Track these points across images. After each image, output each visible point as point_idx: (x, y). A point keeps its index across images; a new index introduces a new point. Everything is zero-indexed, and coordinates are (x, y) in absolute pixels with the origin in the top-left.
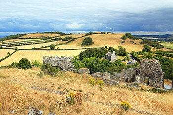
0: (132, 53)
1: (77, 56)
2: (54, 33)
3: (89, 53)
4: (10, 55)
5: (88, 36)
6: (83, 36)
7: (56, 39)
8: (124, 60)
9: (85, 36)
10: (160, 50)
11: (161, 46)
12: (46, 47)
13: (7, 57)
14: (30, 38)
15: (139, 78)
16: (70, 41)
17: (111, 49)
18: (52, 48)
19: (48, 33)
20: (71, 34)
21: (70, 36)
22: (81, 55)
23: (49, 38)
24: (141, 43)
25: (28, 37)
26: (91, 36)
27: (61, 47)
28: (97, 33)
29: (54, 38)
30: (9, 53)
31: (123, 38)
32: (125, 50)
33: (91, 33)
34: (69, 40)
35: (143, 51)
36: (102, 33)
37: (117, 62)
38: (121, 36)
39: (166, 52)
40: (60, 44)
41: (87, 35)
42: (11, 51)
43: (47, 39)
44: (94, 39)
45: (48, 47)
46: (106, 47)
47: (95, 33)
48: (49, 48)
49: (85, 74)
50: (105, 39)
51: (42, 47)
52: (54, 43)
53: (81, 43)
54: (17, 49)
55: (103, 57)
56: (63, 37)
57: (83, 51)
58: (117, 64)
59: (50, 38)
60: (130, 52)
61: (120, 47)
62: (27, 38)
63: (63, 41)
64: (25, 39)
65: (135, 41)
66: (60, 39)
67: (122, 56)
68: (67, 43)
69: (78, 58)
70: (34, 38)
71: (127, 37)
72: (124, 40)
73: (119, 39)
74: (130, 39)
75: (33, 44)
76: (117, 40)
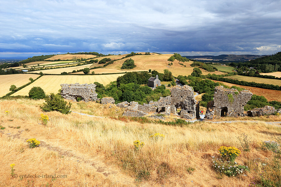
0: (179, 78)
1: (114, 82)
2: (90, 54)
3: (127, 78)
4: (32, 81)
5: (129, 58)
6: (123, 58)
7: (92, 62)
8: (169, 86)
9: (126, 57)
10: (213, 73)
11: (214, 68)
12: (78, 71)
13: (29, 84)
14: (59, 60)
15: (169, 108)
16: (108, 64)
17: (155, 73)
18: (86, 72)
19: (82, 54)
20: (109, 55)
21: (107, 57)
22: (119, 80)
23: (82, 60)
24: (192, 65)
25: (57, 59)
26: (132, 58)
27: (96, 71)
28: (141, 54)
29: (89, 60)
30: (31, 79)
31: (170, 60)
32: (170, 74)
33: (133, 55)
34: (107, 62)
35: (193, 74)
36: (146, 54)
37: (159, 88)
38: (169, 58)
39: (219, 76)
40: (95, 68)
41: (129, 56)
42: (34, 77)
43: (80, 62)
44: (137, 61)
45: (81, 71)
46: (150, 71)
47: (138, 54)
48: (82, 73)
49: (109, 104)
50: (149, 62)
51: (74, 72)
52: (88, 66)
53: (121, 65)
54: (42, 74)
55: (145, 82)
56: (100, 59)
57: (121, 75)
58: (160, 90)
59: (85, 60)
60: (177, 76)
61: (165, 71)
62: (55, 61)
63: (99, 63)
64: (52, 61)
65: (185, 63)
66: (96, 62)
67: (168, 81)
68: (104, 66)
69: (116, 84)
70: (64, 60)
71: (176, 59)
72: (172, 62)
73: (165, 61)
74: (179, 61)
75: (63, 67)
76: (164, 62)
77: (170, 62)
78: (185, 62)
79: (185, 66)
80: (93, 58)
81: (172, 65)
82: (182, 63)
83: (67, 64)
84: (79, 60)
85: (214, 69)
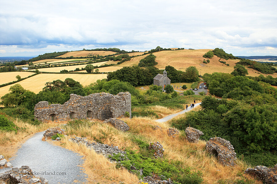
2: (109, 50)
6: (145, 54)
7: (106, 59)
9: (149, 53)
14: (71, 58)
18: (89, 70)
25: (70, 56)
28: (169, 50)
30: (18, 77)
31: (207, 56)
33: (158, 50)
34: (123, 59)
35: (234, 74)
38: (204, 54)
41: (153, 51)
54: (38, 73)
59: (101, 57)
62: (67, 58)
64: (64, 59)
68: (118, 64)
70: (77, 58)
71: (216, 55)
72: (209, 59)
73: (200, 58)
74: (219, 58)
75: (70, 65)
76: (197, 59)
77: (206, 59)
78: (229, 60)
79: (228, 65)
80: (111, 55)
81: (209, 62)
82: (224, 61)
83: (77, 62)
84: (95, 57)
85: (272, 70)
